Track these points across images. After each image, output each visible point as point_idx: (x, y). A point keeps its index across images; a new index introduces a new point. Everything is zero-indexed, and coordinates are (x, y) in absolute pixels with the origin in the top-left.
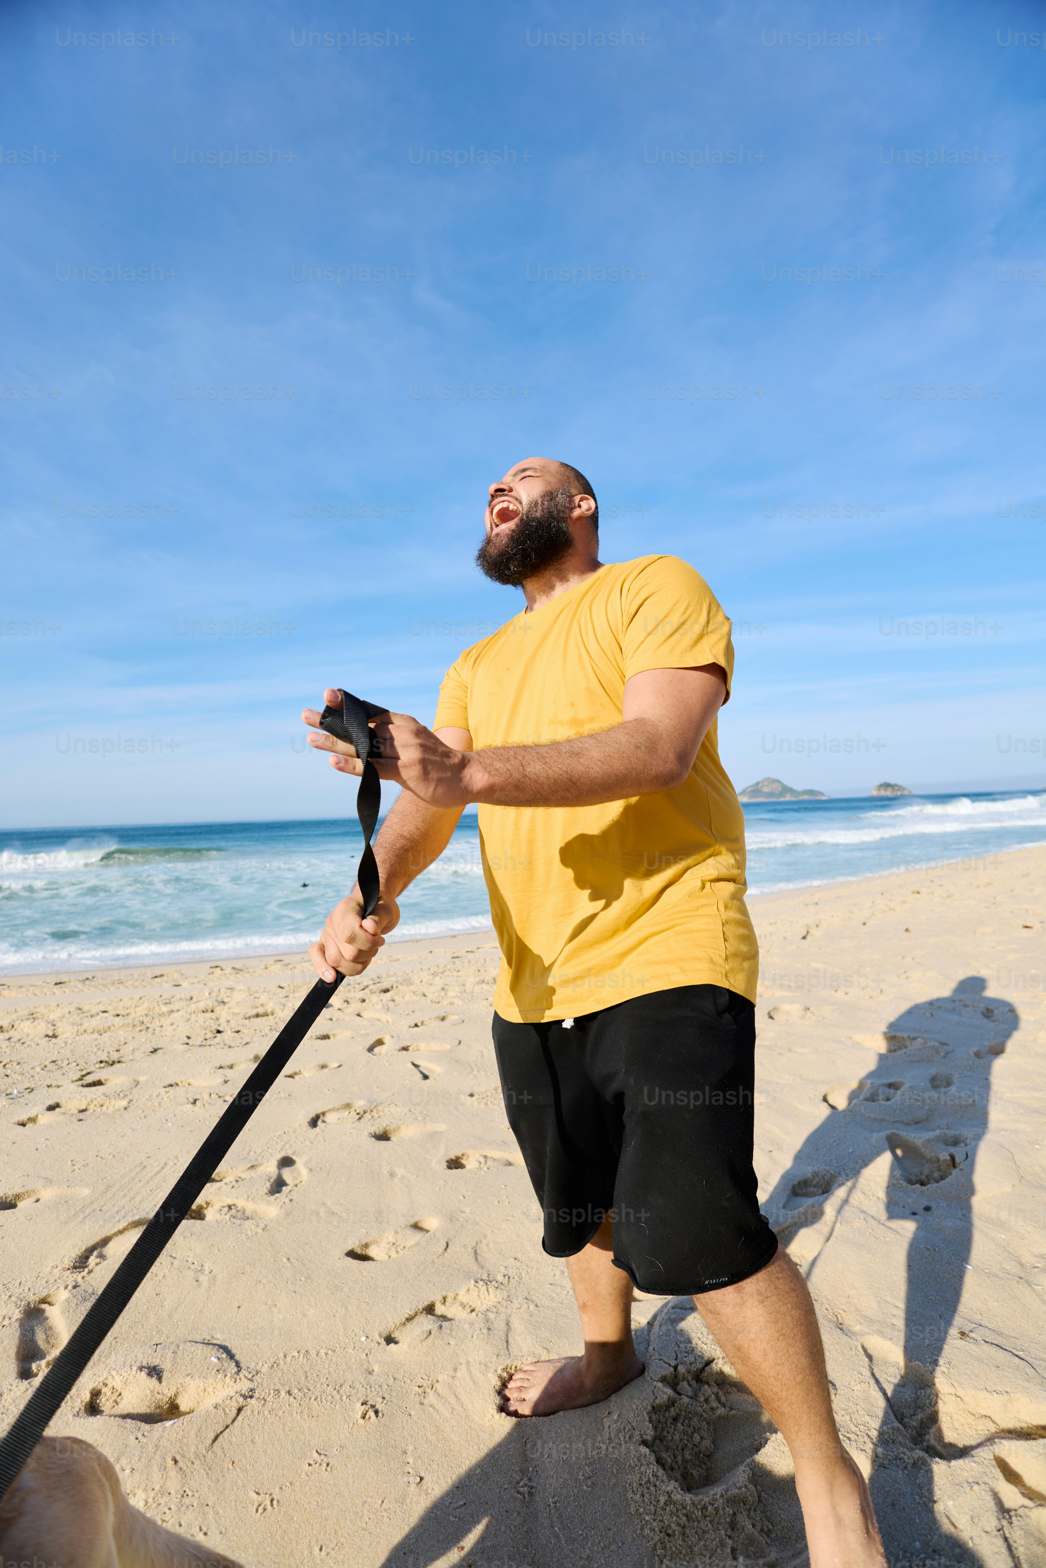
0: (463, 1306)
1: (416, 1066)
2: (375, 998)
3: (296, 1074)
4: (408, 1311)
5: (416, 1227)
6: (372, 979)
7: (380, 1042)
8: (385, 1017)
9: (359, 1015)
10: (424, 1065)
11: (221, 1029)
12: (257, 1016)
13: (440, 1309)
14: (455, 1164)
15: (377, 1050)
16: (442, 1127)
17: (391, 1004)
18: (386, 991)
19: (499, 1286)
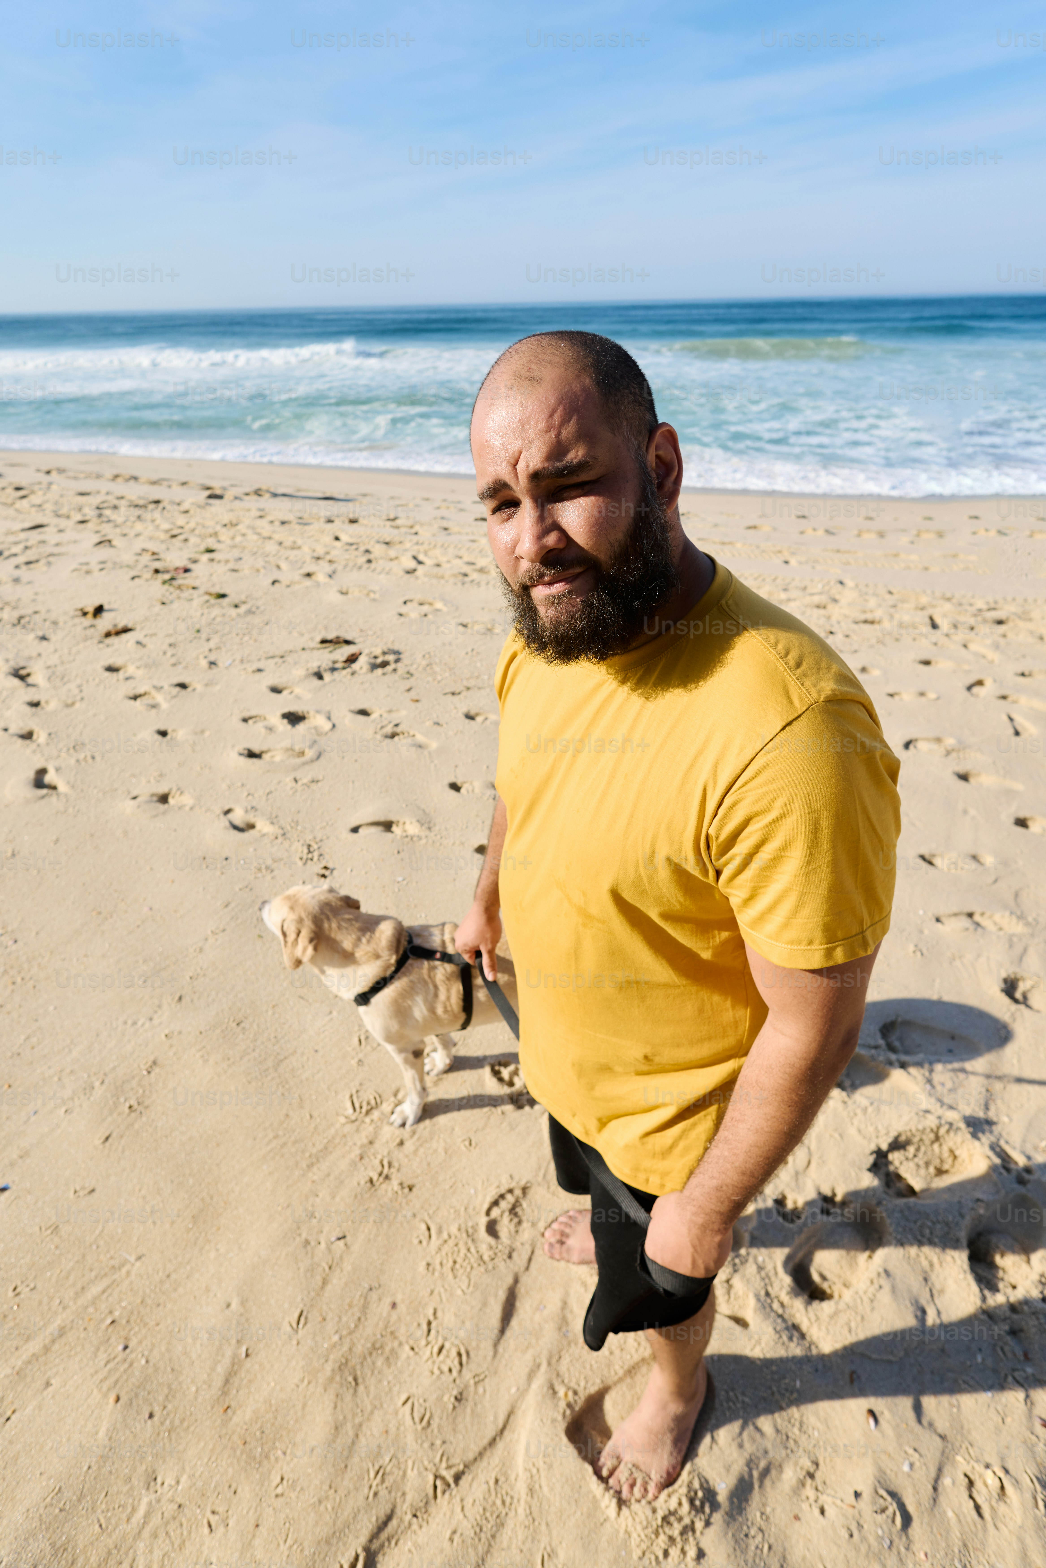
0: (995, 923)
1: (1011, 719)
2: (984, 629)
3: (896, 694)
4: (955, 910)
5: (975, 858)
6: (988, 603)
7: (980, 683)
8: (991, 655)
9: (965, 646)
10: (1019, 719)
11: (833, 630)
12: (866, 622)
13: (977, 918)
14: (1022, 823)
15: (976, 690)
16: (1019, 787)
17: (1002, 641)
18: (1000, 622)
19: (1028, 924)
